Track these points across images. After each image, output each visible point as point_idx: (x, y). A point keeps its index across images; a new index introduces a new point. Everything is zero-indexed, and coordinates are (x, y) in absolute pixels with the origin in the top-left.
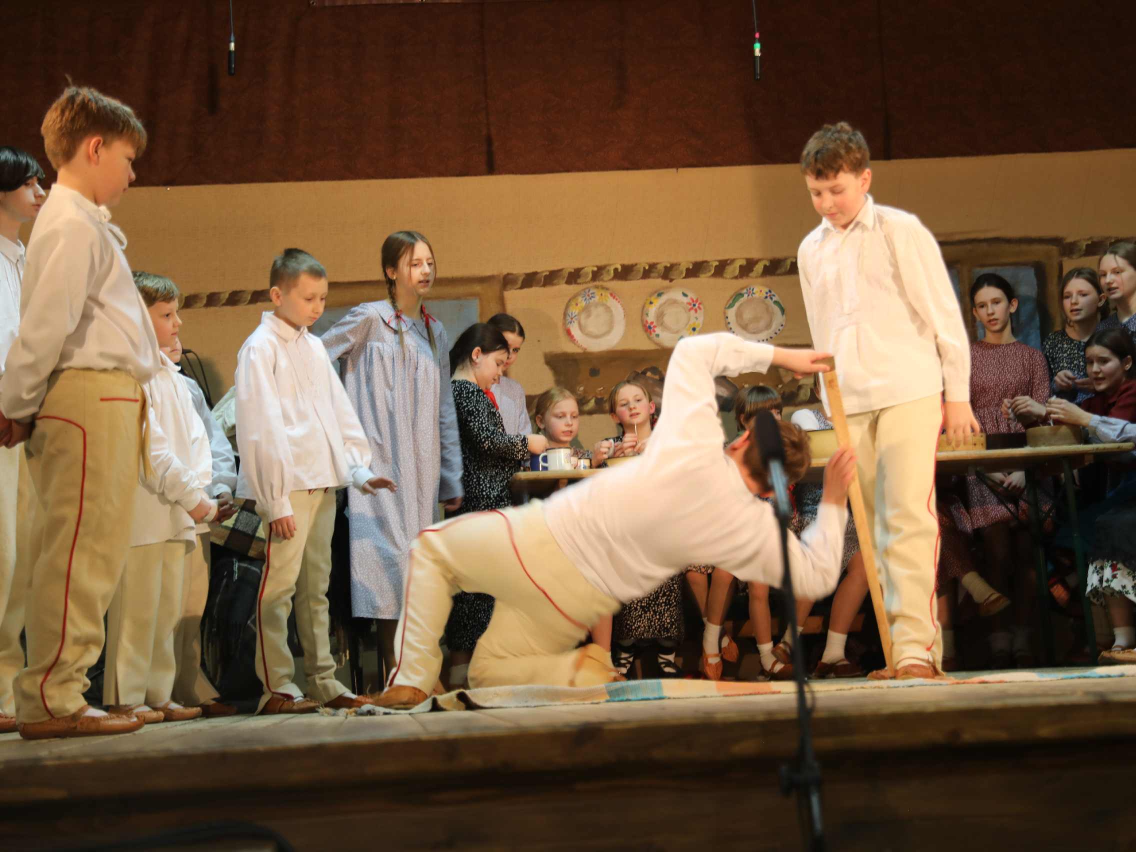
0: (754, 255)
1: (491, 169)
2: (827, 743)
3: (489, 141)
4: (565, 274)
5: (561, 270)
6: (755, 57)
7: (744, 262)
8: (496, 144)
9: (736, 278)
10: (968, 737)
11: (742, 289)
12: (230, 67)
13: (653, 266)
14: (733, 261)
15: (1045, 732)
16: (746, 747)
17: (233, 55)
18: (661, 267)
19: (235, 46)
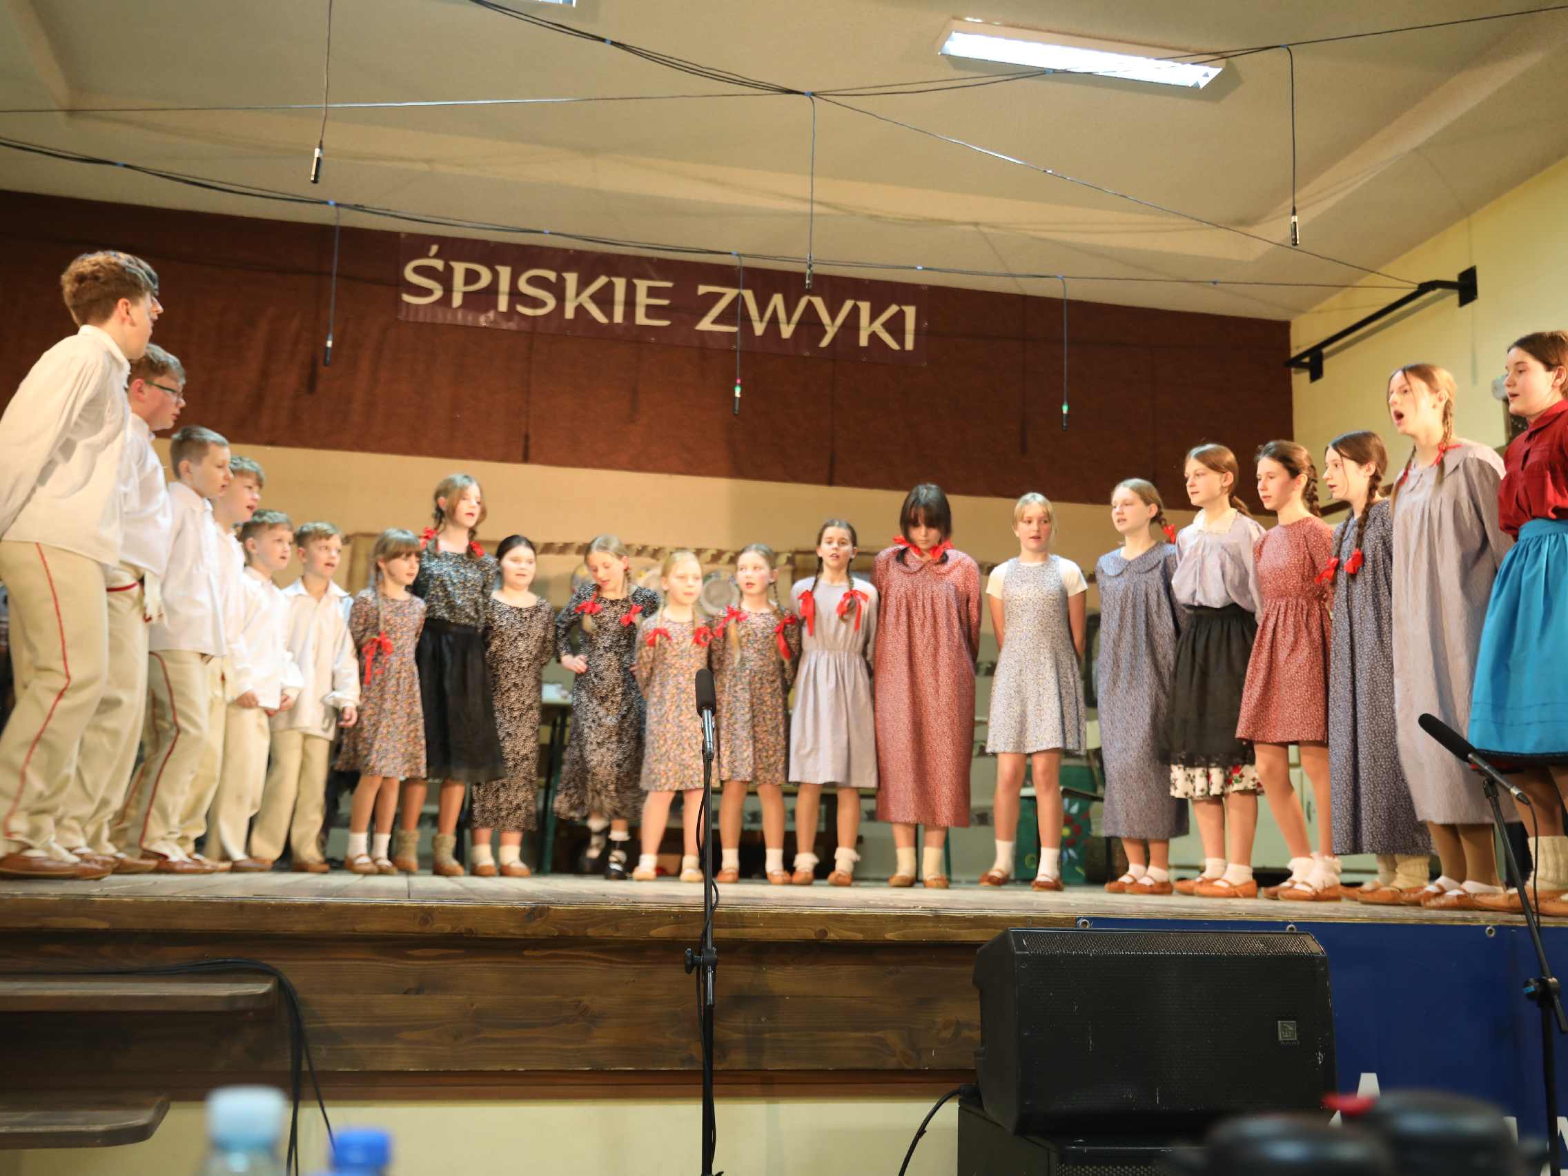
0: (723, 547)
1: (526, 459)
2: (724, 933)
3: (527, 437)
4: (576, 546)
5: (572, 544)
6: (735, 398)
7: (714, 552)
8: (532, 440)
9: (708, 563)
10: (832, 936)
11: (712, 572)
12: (325, 360)
13: (644, 548)
14: (706, 550)
15: (890, 936)
16: (662, 932)
17: (329, 353)
18: (650, 549)
19: (333, 344)
